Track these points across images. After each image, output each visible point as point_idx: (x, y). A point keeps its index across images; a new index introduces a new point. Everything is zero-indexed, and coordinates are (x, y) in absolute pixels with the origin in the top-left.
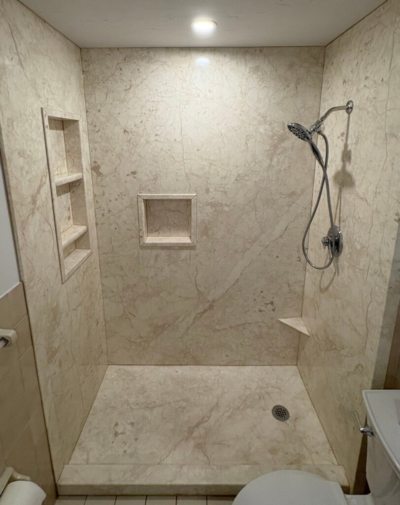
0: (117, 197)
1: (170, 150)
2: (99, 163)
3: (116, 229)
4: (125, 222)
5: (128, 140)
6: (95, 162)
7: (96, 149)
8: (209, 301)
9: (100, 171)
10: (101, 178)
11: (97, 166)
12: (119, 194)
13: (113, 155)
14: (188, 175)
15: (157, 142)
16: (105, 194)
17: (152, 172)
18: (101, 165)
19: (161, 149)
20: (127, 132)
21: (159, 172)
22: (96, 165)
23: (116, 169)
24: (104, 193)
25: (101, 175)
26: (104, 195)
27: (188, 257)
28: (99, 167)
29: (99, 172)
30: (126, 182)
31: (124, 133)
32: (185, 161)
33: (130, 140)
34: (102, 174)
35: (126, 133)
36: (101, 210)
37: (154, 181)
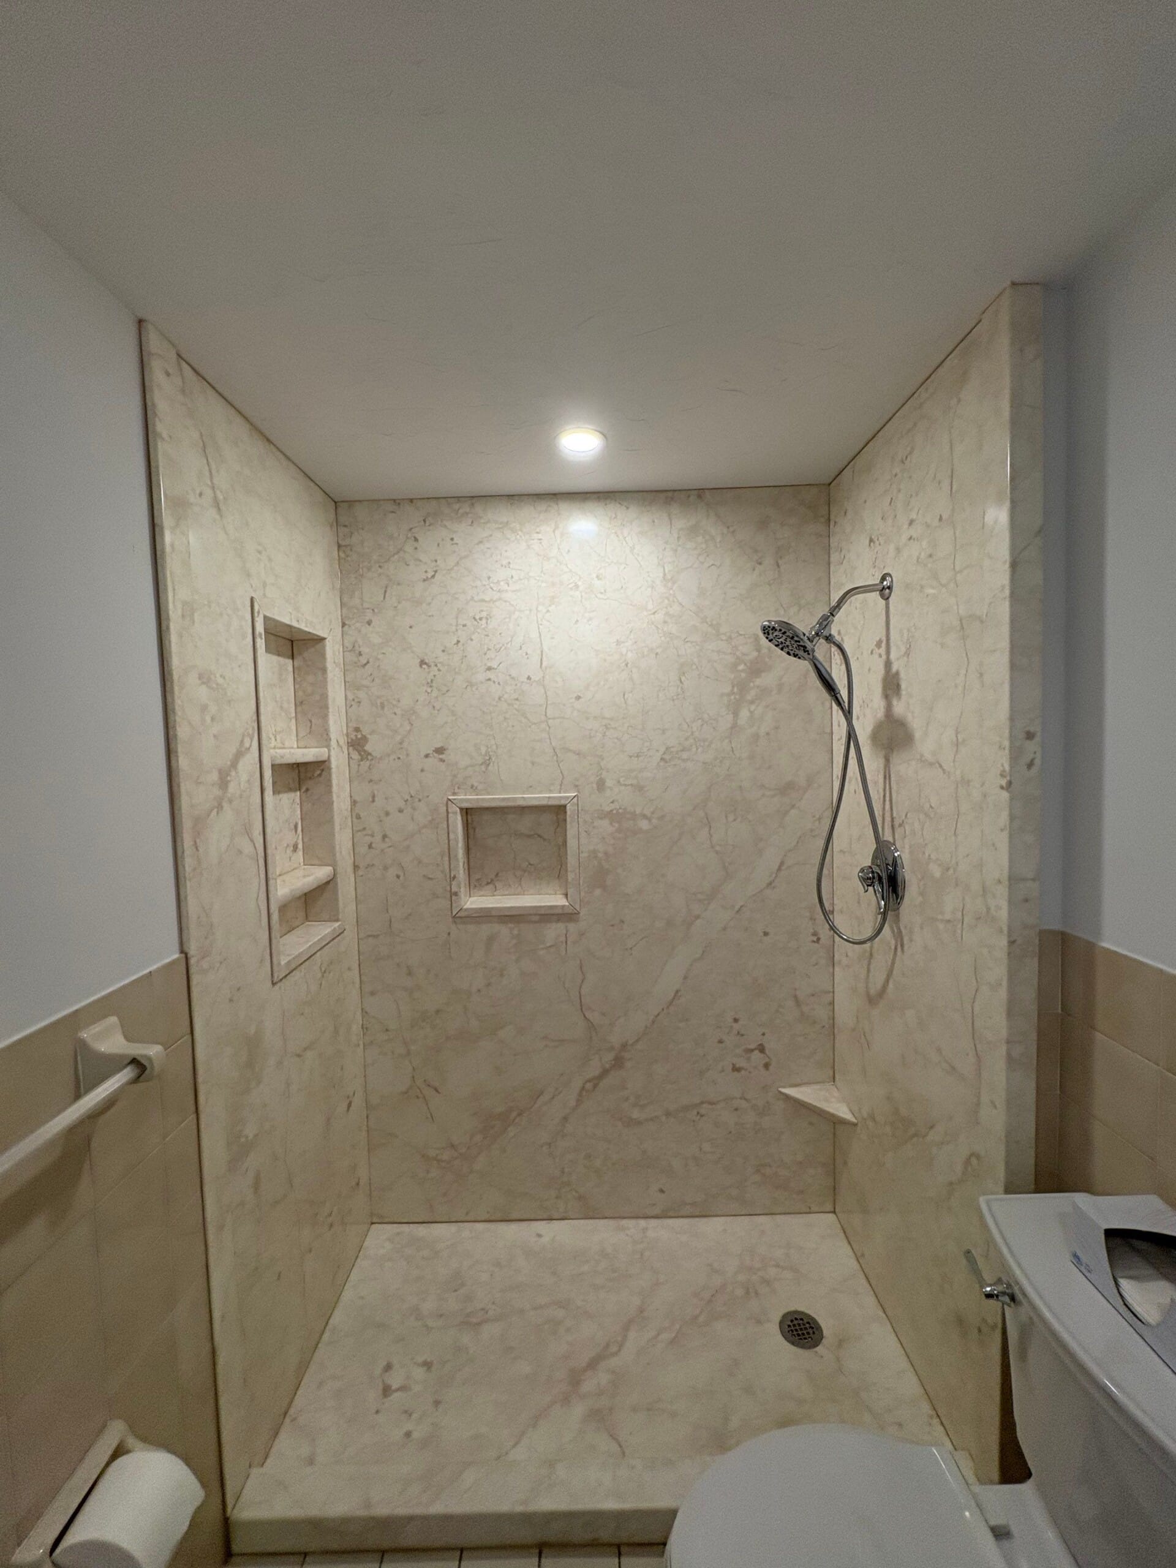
0: (402, 804)
1: (517, 699)
2: (365, 731)
3: (398, 877)
4: (420, 862)
5: (429, 681)
6: (357, 730)
7: (359, 702)
8: (612, 1048)
9: (368, 748)
10: (368, 763)
11: (361, 738)
12: (407, 797)
13: (395, 714)
14: (558, 751)
15: (489, 682)
16: (376, 799)
17: (480, 749)
18: (368, 736)
19: (500, 698)
20: (426, 664)
21: (494, 747)
22: (359, 736)
23: (401, 743)
24: (374, 797)
25: (369, 757)
26: (373, 801)
27: (563, 939)
28: (365, 739)
29: (365, 751)
30: (422, 770)
31: (421, 666)
32: (550, 721)
33: (432, 681)
34: (369, 754)
35: (424, 666)
36: (366, 835)
37: (483, 768)
